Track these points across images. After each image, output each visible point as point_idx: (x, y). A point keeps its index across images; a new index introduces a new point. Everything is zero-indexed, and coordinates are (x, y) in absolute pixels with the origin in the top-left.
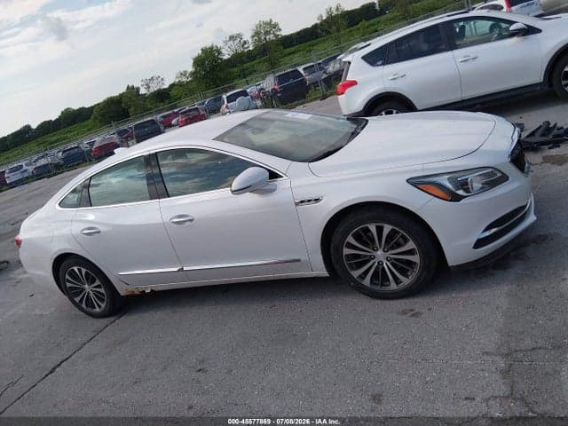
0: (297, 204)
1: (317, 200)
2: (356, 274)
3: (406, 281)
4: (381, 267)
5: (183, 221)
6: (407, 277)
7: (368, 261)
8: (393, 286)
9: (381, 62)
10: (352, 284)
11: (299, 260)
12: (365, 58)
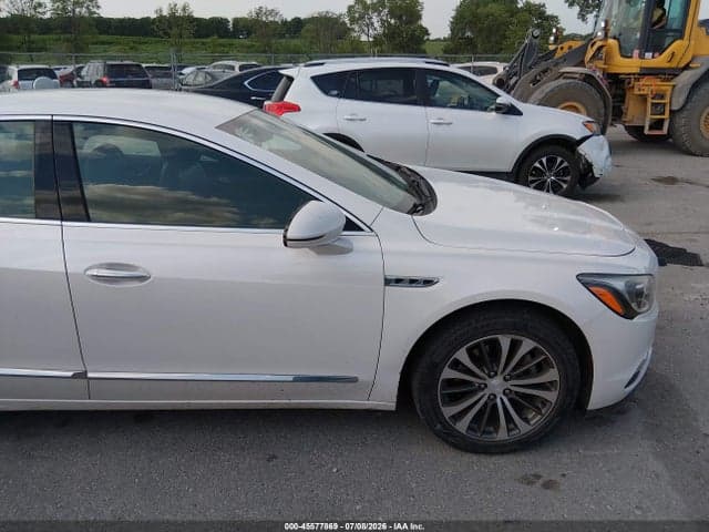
0: (388, 282)
1: (428, 282)
2: (449, 411)
3: (524, 428)
4: (490, 404)
5: (121, 276)
6: (527, 421)
7: (473, 393)
8: (502, 435)
9: (335, 92)
10: (439, 426)
11: (355, 380)
12: (316, 79)
